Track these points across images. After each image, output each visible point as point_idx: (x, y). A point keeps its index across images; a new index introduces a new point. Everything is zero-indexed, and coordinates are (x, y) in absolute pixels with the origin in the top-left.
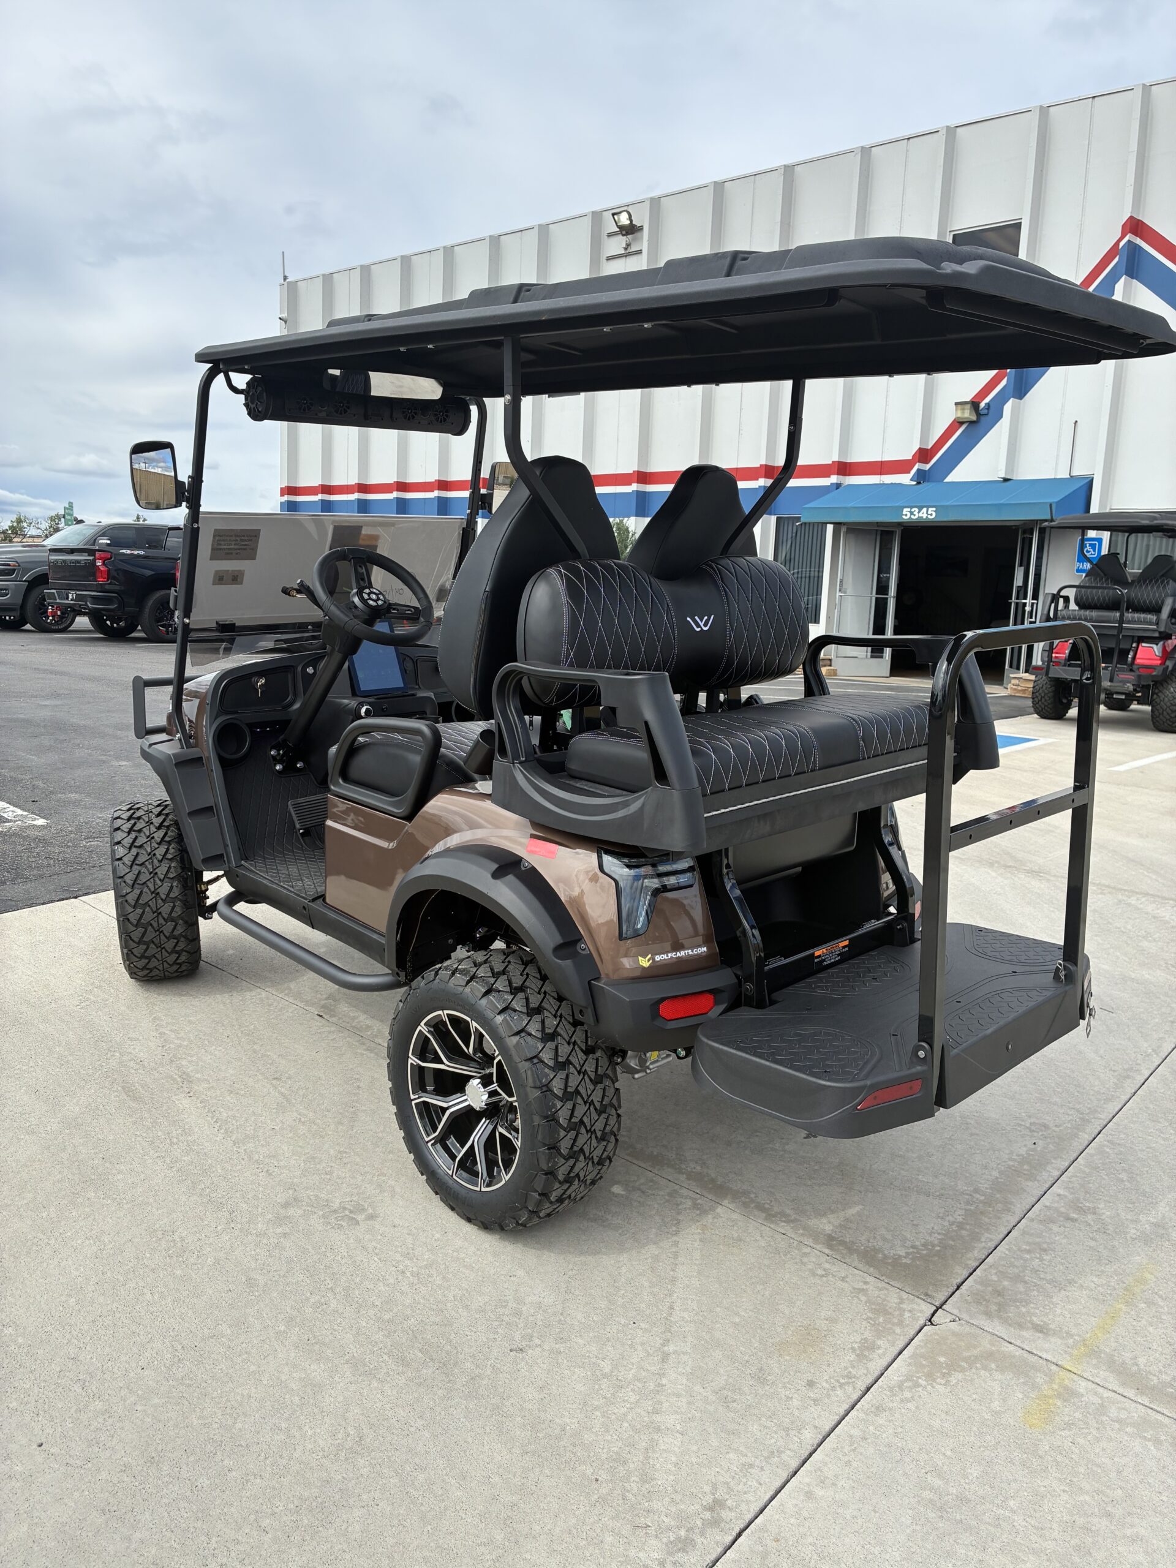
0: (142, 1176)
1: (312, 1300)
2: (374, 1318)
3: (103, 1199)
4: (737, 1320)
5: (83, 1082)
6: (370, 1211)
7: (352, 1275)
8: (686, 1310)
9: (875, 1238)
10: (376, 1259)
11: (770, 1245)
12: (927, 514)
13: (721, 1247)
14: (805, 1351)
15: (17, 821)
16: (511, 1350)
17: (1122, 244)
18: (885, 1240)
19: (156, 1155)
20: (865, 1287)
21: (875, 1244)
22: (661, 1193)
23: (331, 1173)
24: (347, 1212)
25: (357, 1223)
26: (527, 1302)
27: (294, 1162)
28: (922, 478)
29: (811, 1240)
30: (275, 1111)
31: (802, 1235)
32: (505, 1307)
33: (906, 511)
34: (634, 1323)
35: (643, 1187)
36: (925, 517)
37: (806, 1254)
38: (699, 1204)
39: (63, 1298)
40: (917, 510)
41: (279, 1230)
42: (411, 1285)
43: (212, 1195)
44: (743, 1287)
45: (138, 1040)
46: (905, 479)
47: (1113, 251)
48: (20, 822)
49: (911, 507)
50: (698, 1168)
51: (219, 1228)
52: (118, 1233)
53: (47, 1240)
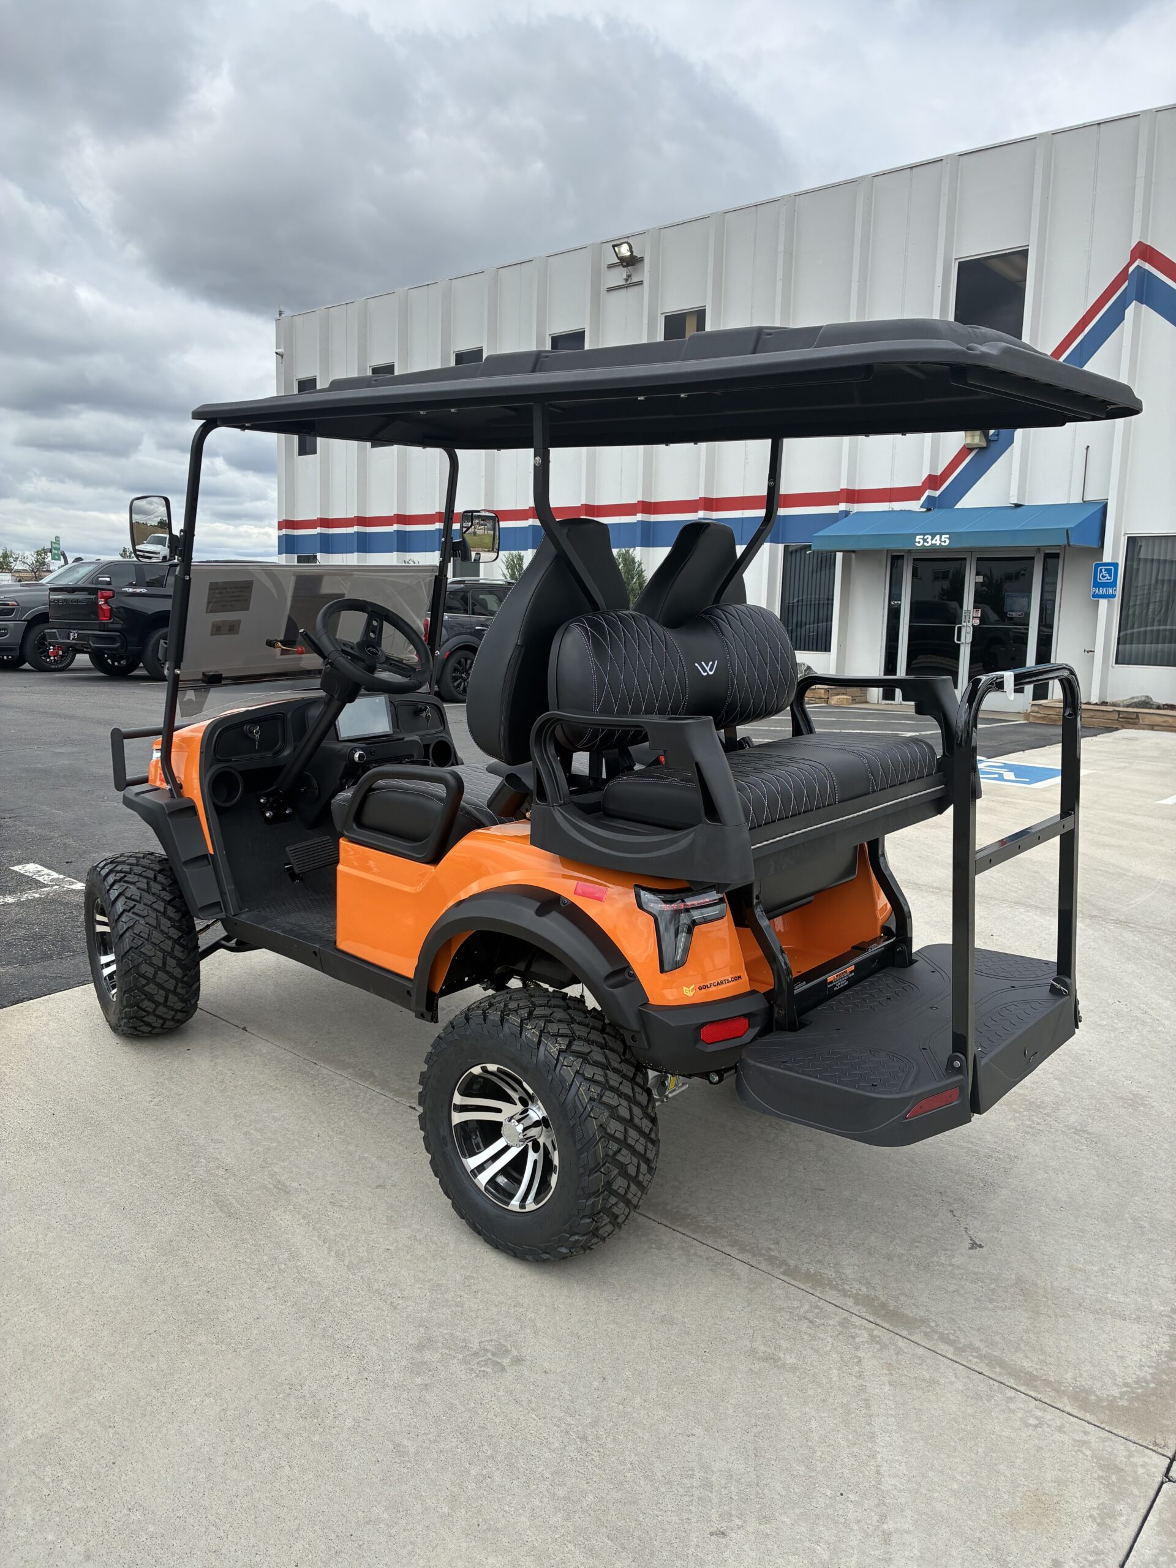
0: (255, 1313)
1: (473, 1472)
2: (546, 1493)
3: (216, 1344)
4: (955, 1486)
5: (171, 1196)
6: (515, 1353)
7: (511, 1438)
8: (896, 1476)
9: (1081, 1375)
10: (533, 1416)
11: (968, 1389)
12: (941, 541)
13: (914, 1391)
14: (1040, 1523)
15: (54, 885)
16: (712, 1534)
17: (1131, 269)
18: (1093, 1377)
19: (266, 1286)
20: (1086, 1438)
21: (1084, 1383)
22: (831, 1322)
23: (462, 1305)
24: (489, 1355)
25: (503, 1369)
26: (715, 1470)
27: (419, 1291)
28: (931, 505)
29: (1012, 1381)
30: (385, 1226)
31: (1000, 1374)
32: (692, 1476)
33: (918, 538)
34: (842, 1494)
35: (809, 1315)
36: (938, 544)
37: (1011, 1399)
38: (877, 1336)
39: (191, 1473)
40: (930, 537)
41: (418, 1381)
42: (580, 1450)
43: (336, 1336)
44: (952, 1443)
45: (222, 1142)
46: (915, 506)
47: (1123, 276)
48: (57, 887)
49: (924, 535)
50: (864, 1289)
51: (352, 1378)
52: (240, 1388)
53: (162, 1399)
